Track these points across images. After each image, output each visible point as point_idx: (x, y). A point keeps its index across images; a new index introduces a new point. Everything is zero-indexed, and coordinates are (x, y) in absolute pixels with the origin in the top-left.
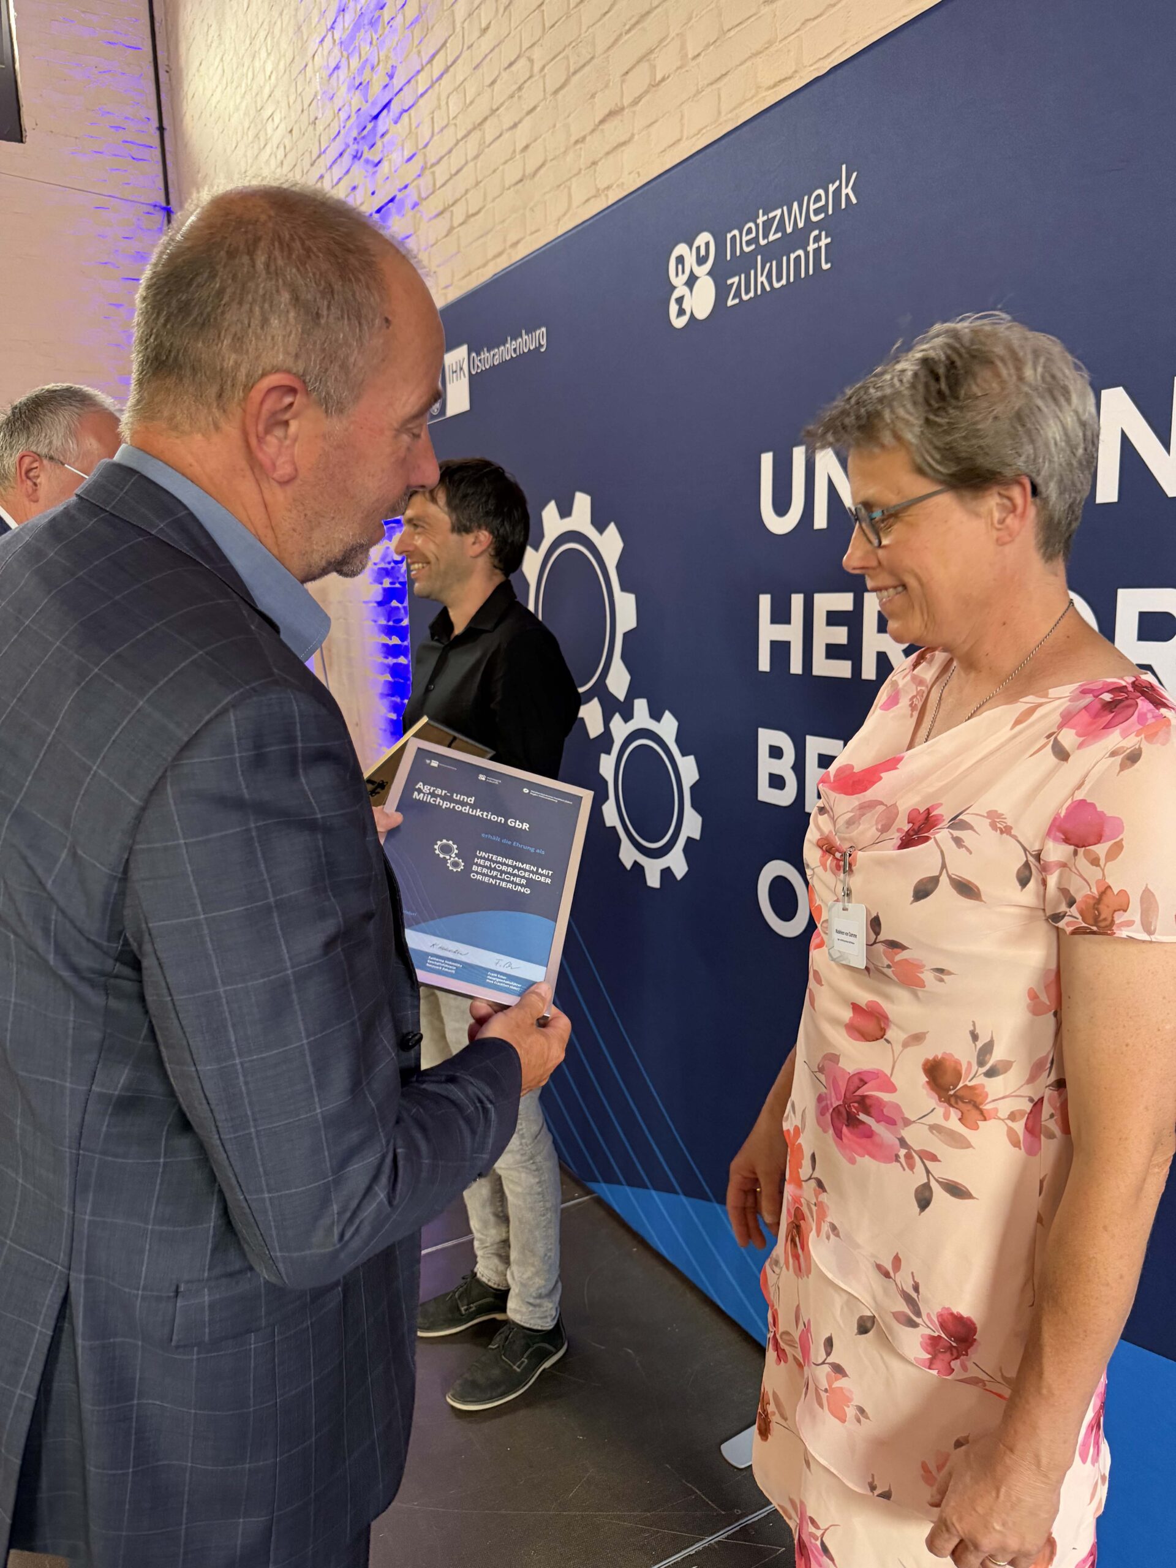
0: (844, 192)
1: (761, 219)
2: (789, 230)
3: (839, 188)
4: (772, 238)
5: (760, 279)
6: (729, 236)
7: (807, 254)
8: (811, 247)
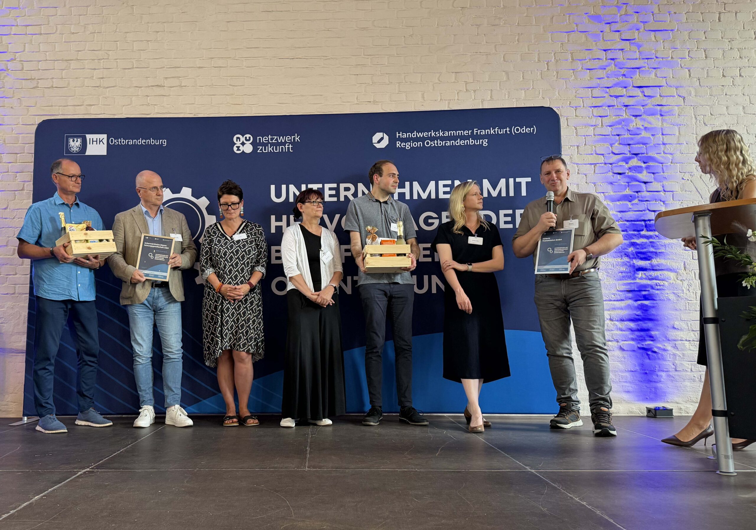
0: (296, 139)
1: (270, 137)
2: (279, 141)
3: (295, 137)
4: (273, 141)
5: (269, 149)
6: (258, 138)
7: (285, 148)
8: (287, 146)
